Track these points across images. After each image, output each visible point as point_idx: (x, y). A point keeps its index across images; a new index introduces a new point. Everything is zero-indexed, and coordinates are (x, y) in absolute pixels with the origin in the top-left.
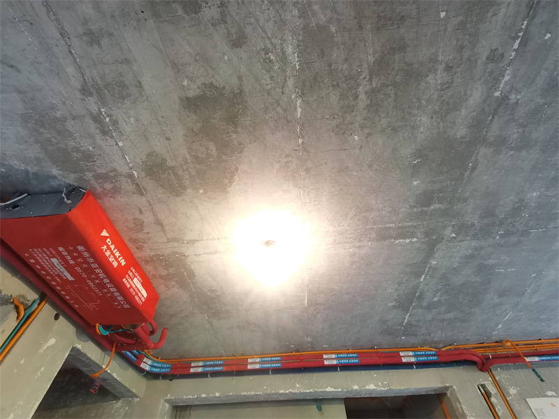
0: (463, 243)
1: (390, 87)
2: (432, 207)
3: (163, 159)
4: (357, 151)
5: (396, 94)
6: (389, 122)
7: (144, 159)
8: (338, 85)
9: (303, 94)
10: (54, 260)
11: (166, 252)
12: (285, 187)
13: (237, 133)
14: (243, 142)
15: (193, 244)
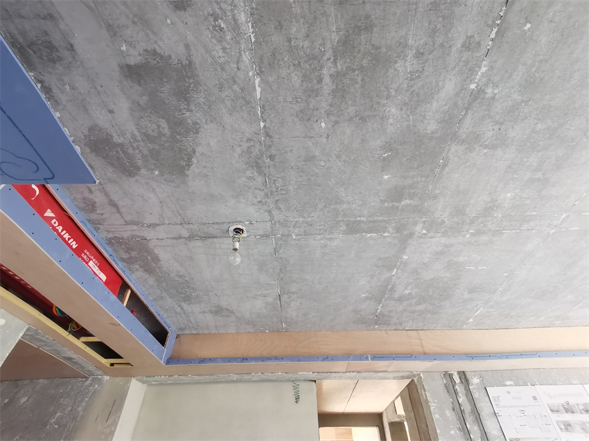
0: (433, 240)
1: (357, 72)
2: (403, 203)
3: (108, 134)
4: (324, 140)
5: (363, 80)
6: (357, 111)
7: (86, 132)
8: (299, 64)
9: (261, 72)
11: (126, 235)
12: (249, 173)
13: (191, 111)
14: (198, 121)
15: (154, 228)
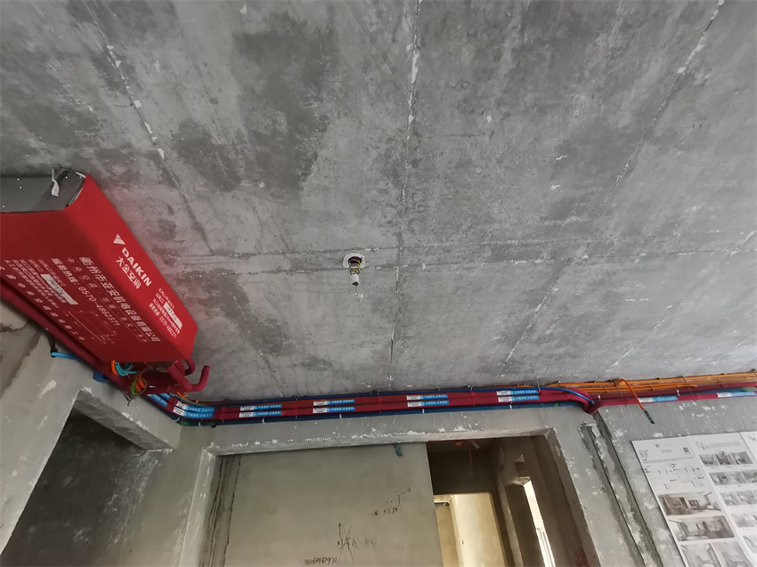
0: (595, 266)
1: (547, 46)
2: (568, 220)
3: (205, 133)
4: (487, 139)
5: (552, 56)
6: (536, 99)
7: (175, 129)
8: (475, 34)
9: (423, 44)
10: (47, 277)
11: (208, 269)
12: (382, 185)
13: (321, 100)
14: (328, 114)
15: (247, 259)
